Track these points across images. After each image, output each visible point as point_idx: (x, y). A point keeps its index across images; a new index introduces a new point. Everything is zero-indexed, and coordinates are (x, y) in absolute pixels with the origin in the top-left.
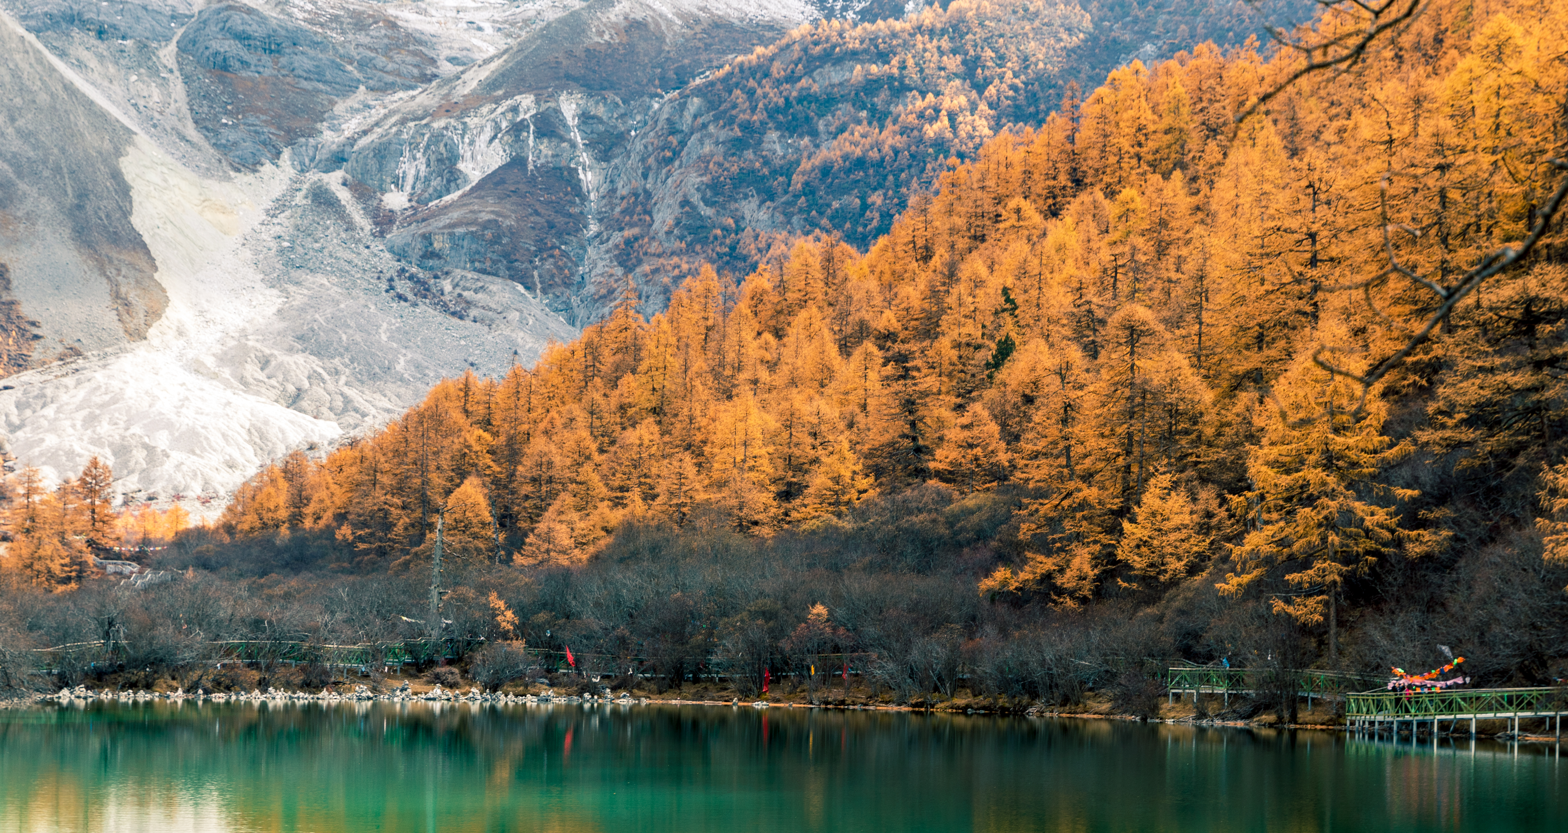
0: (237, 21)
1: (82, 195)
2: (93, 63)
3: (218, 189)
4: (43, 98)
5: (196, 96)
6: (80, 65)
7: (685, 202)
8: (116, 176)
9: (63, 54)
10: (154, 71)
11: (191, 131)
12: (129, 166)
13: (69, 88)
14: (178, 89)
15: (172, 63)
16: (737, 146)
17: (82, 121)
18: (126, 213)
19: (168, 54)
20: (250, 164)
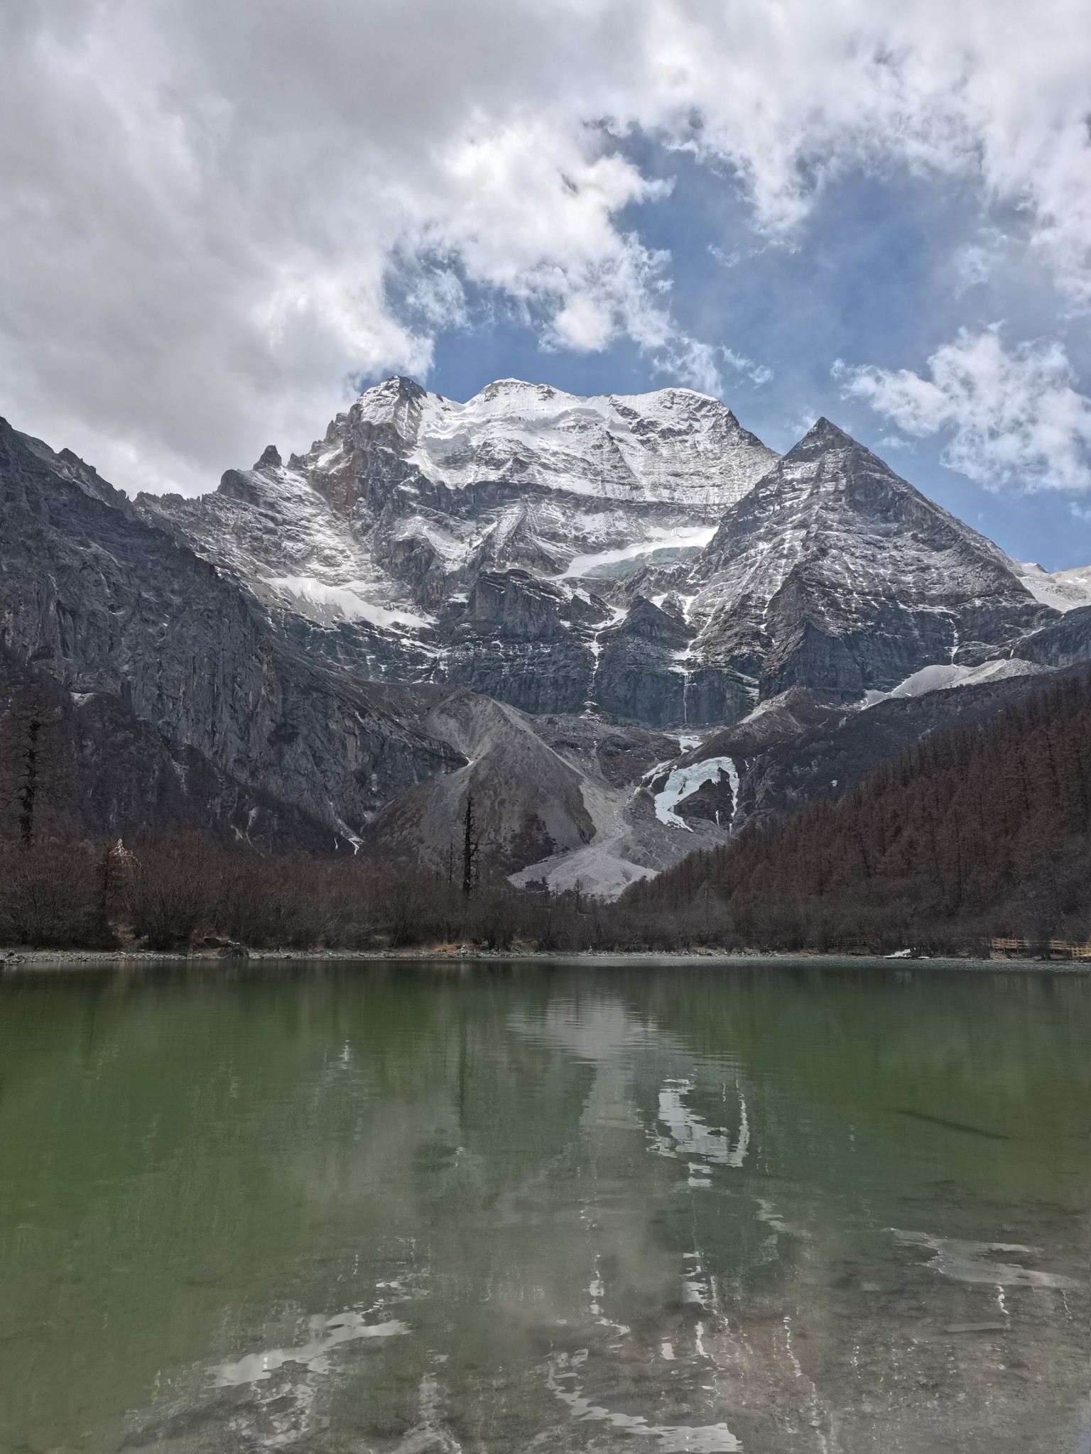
0: (615, 740)
1: (568, 798)
2: (570, 756)
3: (611, 795)
4: (555, 768)
5: (603, 764)
6: (566, 757)
7: (767, 791)
8: (579, 791)
9: (561, 754)
10: (589, 757)
11: (601, 776)
12: (582, 788)
13: (563, 764)
14: (597, 762)
15: (595, 755)
16: (783, 771)
17: (567, 775)
18: (582, 803)
19: (593, 752)
20: (621, 786)
